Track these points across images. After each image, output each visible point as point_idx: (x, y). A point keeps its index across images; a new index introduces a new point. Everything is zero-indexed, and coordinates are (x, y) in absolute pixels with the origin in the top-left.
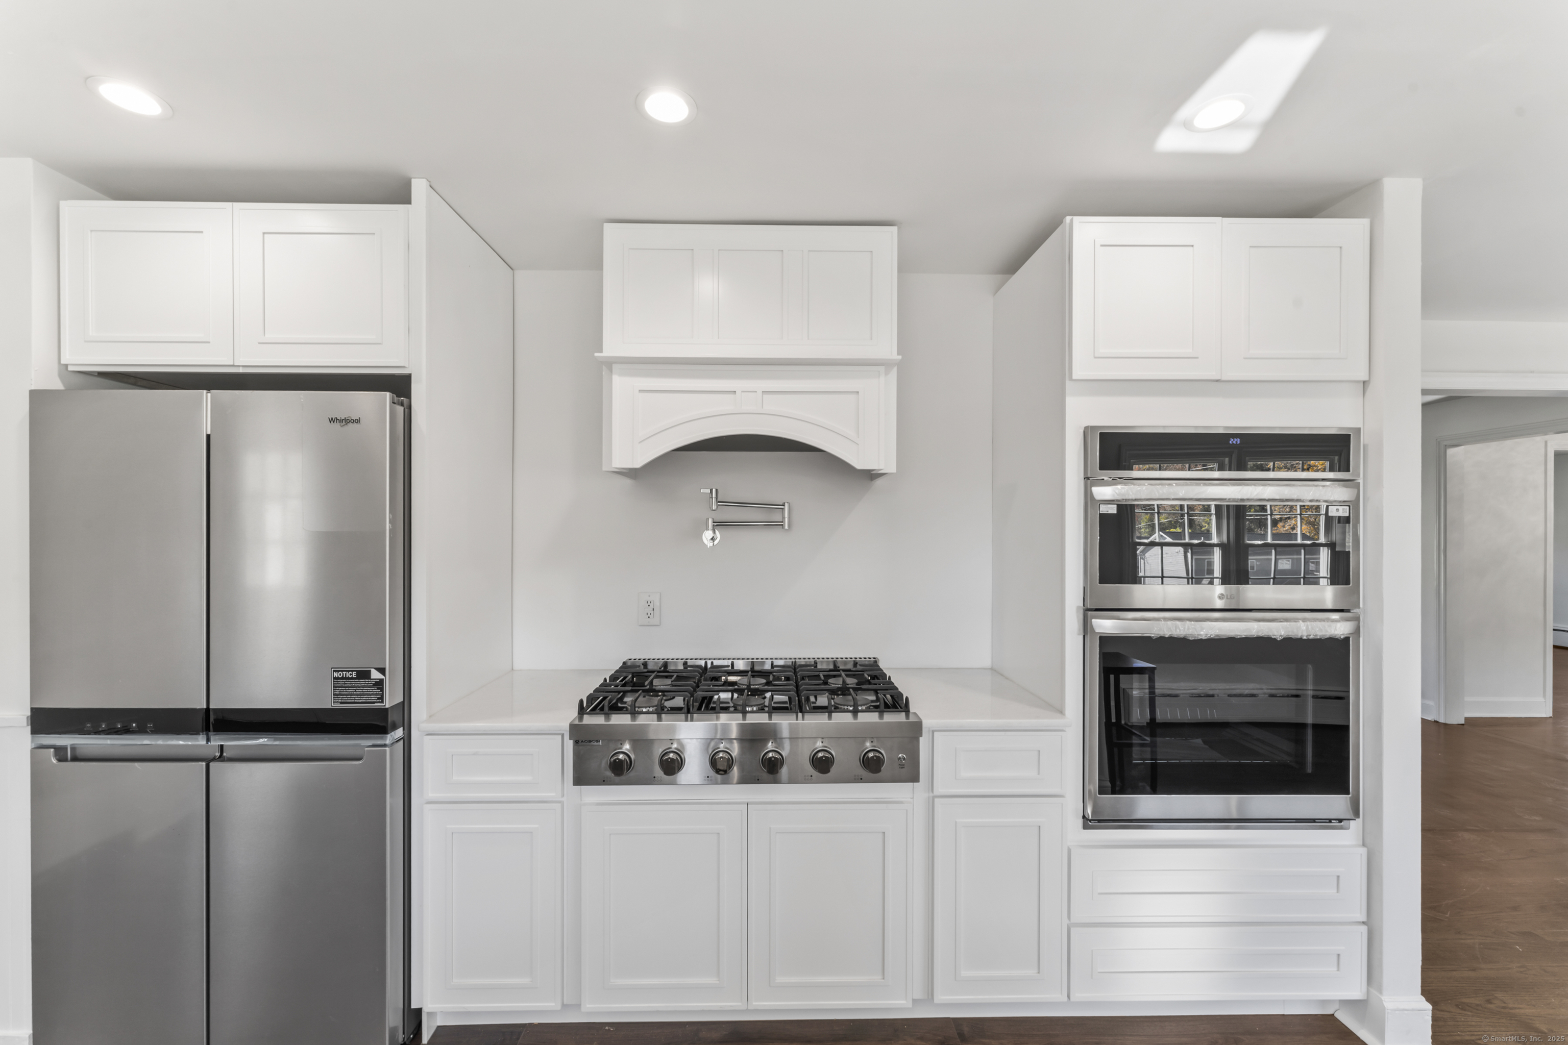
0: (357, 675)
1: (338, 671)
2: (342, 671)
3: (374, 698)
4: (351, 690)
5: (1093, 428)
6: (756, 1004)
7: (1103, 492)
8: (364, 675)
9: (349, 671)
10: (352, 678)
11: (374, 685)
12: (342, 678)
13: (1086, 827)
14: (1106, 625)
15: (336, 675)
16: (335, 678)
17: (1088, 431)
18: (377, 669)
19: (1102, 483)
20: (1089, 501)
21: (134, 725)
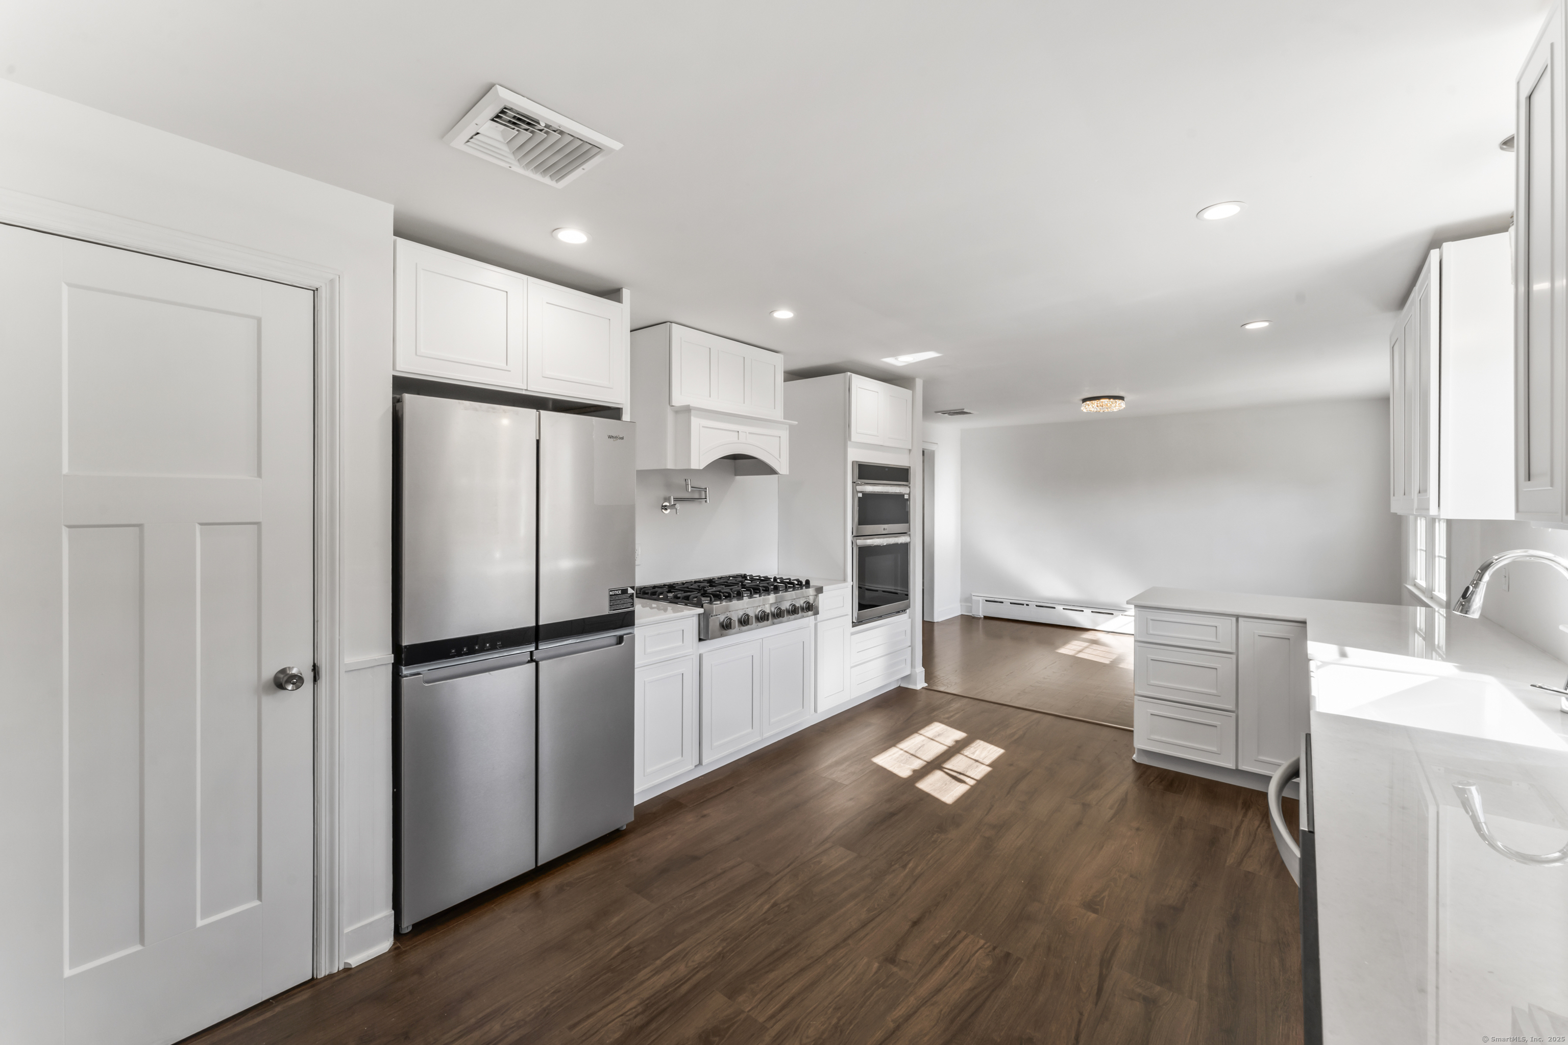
0: (621, 592)
1: (612, 591)
2: (614, 591)
3: (629, 605)
4: (618, 602)
5: (857, 462)
6: (766, 735)
7: (859, 488)
8: (624, 591)
9: (617, 590)
10: (619, 594)
11: (630, 597)
12: (614, 595)
13: (853, 626)
14: (861, 542)
15: (611, 593)
16: (611, 595)
17: (853, 462)
18: (631, 587)
19: (858, 485)
20: (855, 492)
21: (488, 645)
